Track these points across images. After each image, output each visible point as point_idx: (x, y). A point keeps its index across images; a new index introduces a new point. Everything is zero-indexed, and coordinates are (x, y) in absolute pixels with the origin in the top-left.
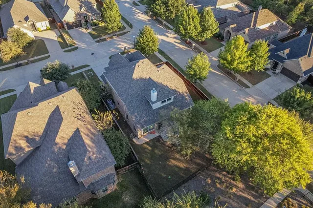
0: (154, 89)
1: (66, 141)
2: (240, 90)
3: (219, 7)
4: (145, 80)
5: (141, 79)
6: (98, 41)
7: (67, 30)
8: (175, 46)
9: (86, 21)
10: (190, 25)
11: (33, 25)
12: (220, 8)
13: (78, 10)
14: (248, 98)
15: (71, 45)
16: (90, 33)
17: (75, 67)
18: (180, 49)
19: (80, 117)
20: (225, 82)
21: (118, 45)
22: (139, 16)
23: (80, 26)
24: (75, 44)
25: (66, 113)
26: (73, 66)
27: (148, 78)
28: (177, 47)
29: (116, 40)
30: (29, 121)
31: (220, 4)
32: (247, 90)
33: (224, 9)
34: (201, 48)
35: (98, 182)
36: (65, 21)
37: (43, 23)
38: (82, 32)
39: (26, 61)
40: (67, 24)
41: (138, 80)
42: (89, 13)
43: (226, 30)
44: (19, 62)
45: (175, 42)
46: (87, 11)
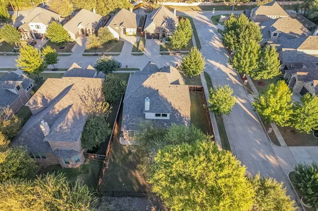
0: (147, 98)
1: (60, 110)
2: (266, 144)
3: (301, 50)
4: (152, 90)
5: (150, 88)
6: (162, 54)
7: (146, 39)
8: (228, 77)
9: (164, 36)
10: (245, 58)
11: (125, 30)
12: (302, 52)
13: (159, 25)
14: (269, 156)
15: (140, 51)
16: (161, 46)
17: (128, 67)
18: (231, 81)
19: (83, 98)
20: (254, 129)
21: (175, 61)
22: (214, 42)
23: (158, 38)
24: (144, 50)
25: (74, 91)
26: (127, 66)
27: (156, 89)
28: (228, 79)
29: (177, 57)
30: (51, 87)
31: (304, 47)
32: (275, 147)
33: (308, 55)
34: (254, 88)
35: (62, 150)
36: (146, 31)
37: (132, 30)
38: (156, 43)
39: (101, 53)
40: (148, 34)
41: (146, 88)
42: (168, 28)
43: (292, 76)
44: (97, 53)
45: (231, 74)
46: (166, 27)
